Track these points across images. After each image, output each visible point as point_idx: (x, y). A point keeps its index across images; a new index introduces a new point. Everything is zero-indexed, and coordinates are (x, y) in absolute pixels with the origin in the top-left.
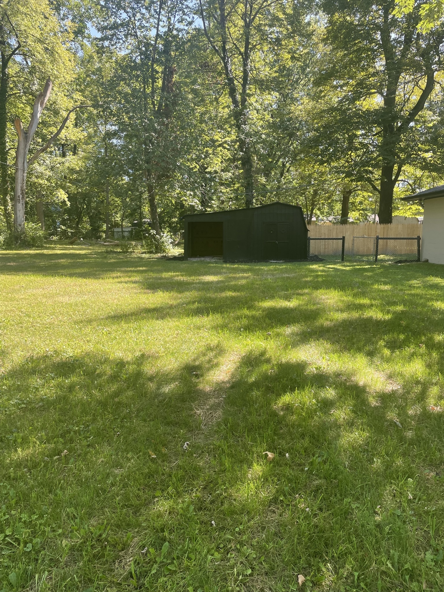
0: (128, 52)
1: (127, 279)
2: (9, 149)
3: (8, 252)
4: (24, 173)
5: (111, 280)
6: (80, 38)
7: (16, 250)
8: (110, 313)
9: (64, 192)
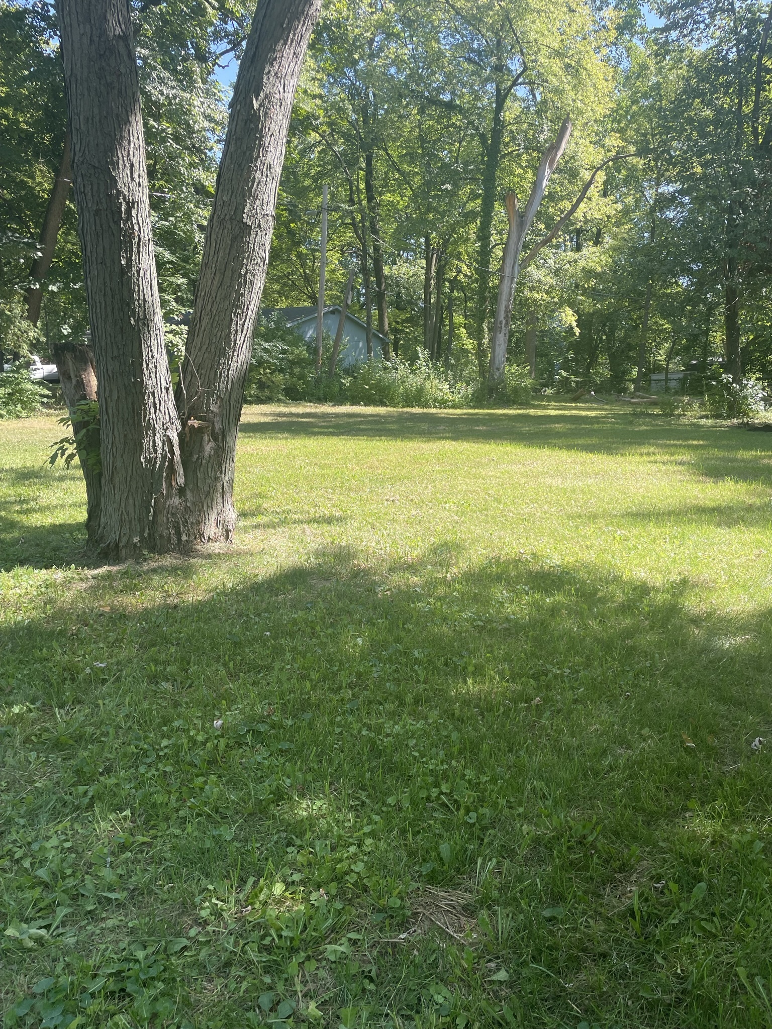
0: (712, 43)
1: (666, 457)
2: (494, 247)
3: (476, 411)
4: (512, 283)
5: (637, 458)
6: (627, 37)
7: (488, 409)
8: (630, 508)
9: (571, 312)
